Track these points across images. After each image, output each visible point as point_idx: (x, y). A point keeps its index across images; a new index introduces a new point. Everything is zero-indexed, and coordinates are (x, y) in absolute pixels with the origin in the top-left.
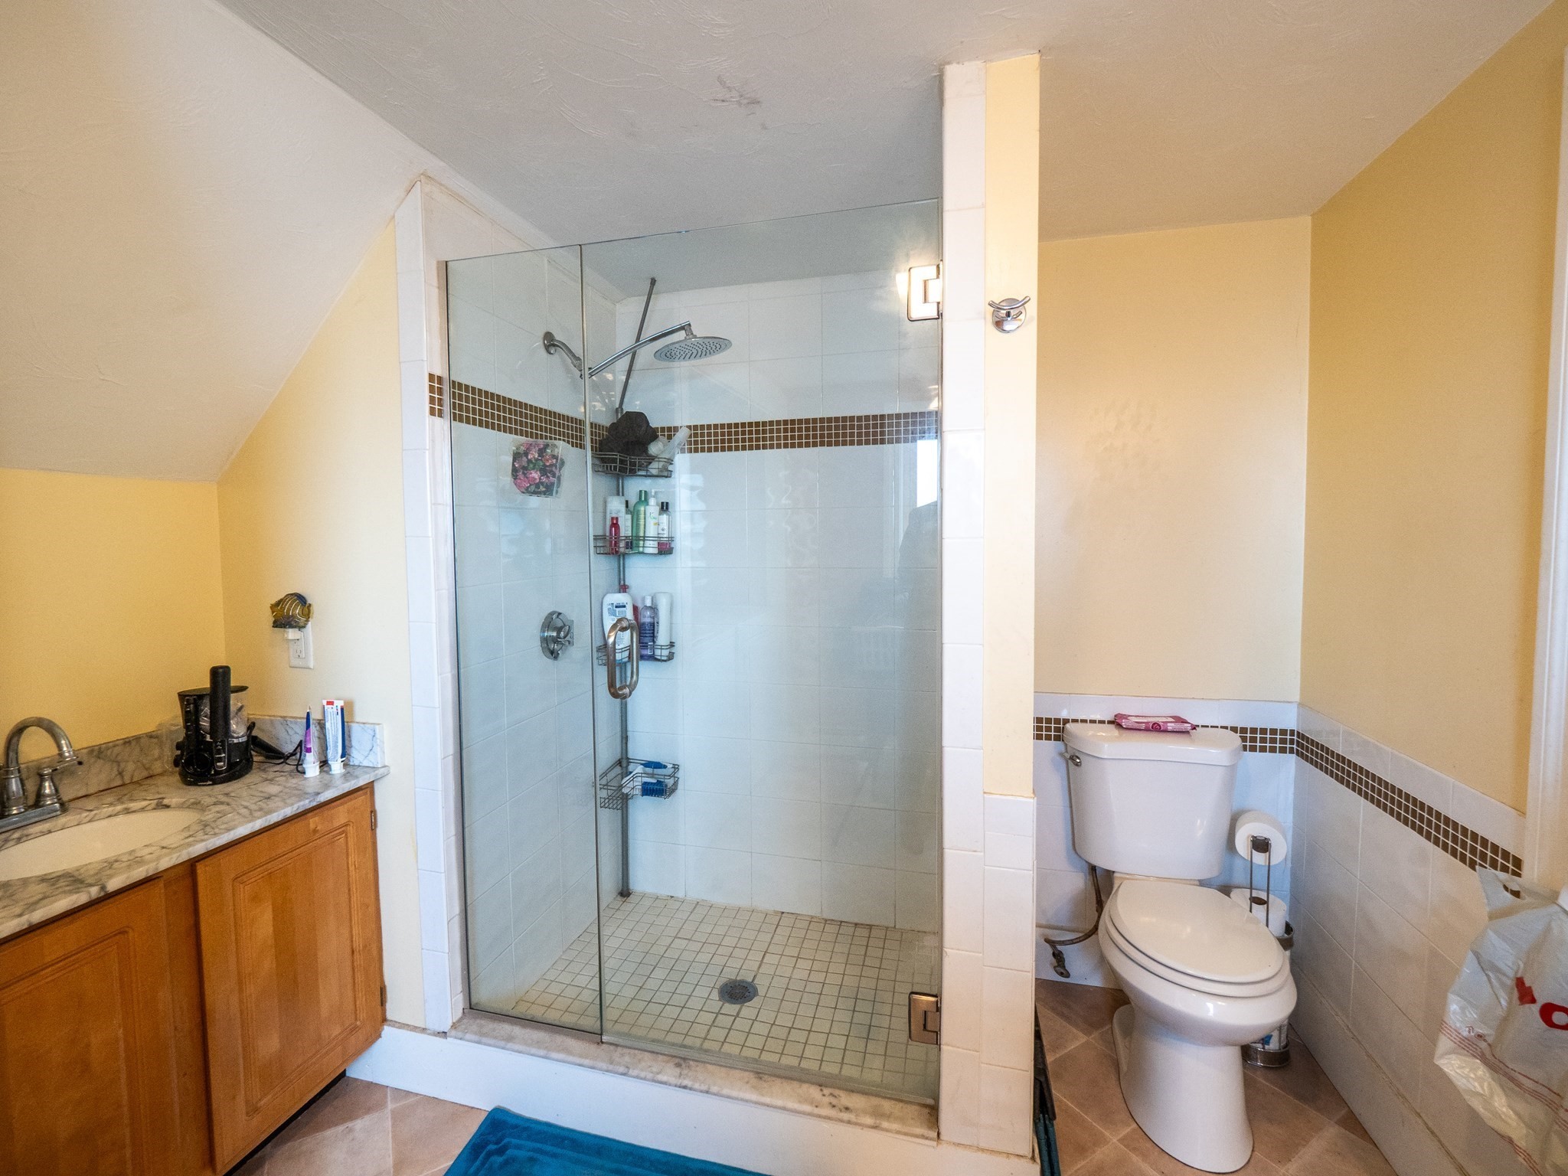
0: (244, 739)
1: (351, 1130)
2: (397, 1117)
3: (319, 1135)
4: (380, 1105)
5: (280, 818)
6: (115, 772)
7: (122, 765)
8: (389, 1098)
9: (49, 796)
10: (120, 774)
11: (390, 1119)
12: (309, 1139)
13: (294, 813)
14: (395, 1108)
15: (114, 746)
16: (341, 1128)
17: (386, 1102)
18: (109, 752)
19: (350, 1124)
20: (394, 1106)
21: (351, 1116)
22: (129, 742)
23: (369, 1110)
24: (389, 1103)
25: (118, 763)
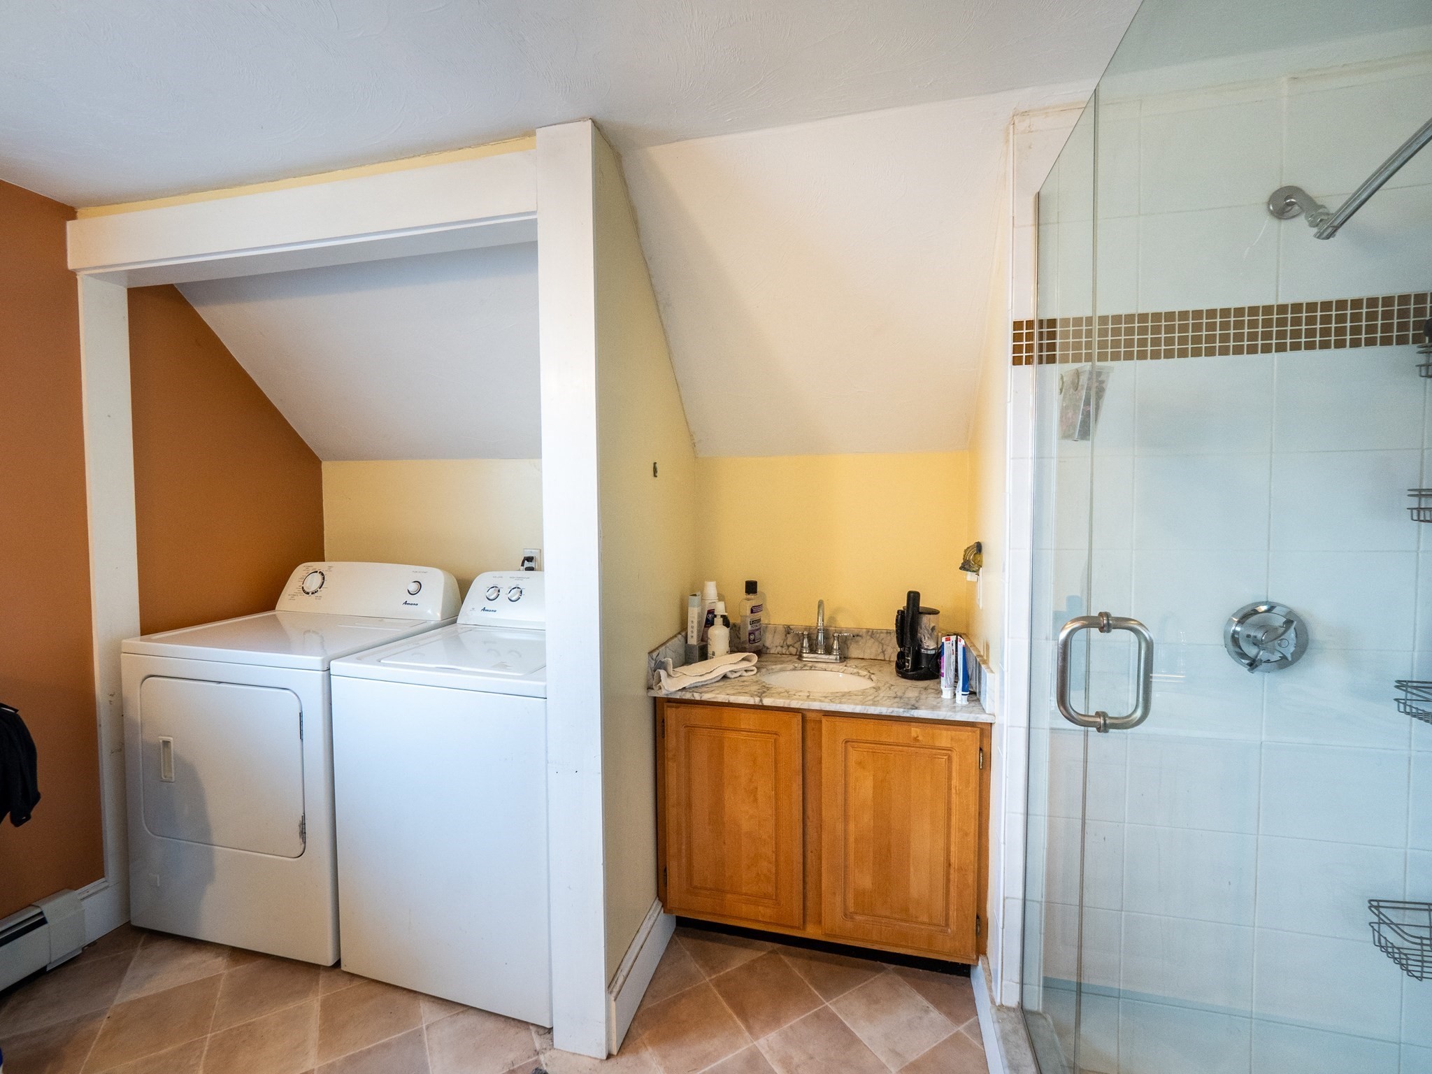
0: (933, 652)
1: (927, 1011)
2: (955, 1039)
3: (914, 992)
4: (957, 1020)
5: (876, 712)
6: (880, 650)
7: (885, 647)
8: (967, 1023)
9: (836, 650)
10: (883, 652)
11: (949, 1035)
12: (908, 987)
13: (888, 714)
14: (961, 1033)
15: (881, 633)
16: (926, 1003)
17: (963, 1023)
18: (878, 635)
19: (931, 1007)
20: (963, 1031)
21: (937, 1004)
22: (890, 633)
23: (949, 1014)
24: (963, 1026)
25: (883, 645)
